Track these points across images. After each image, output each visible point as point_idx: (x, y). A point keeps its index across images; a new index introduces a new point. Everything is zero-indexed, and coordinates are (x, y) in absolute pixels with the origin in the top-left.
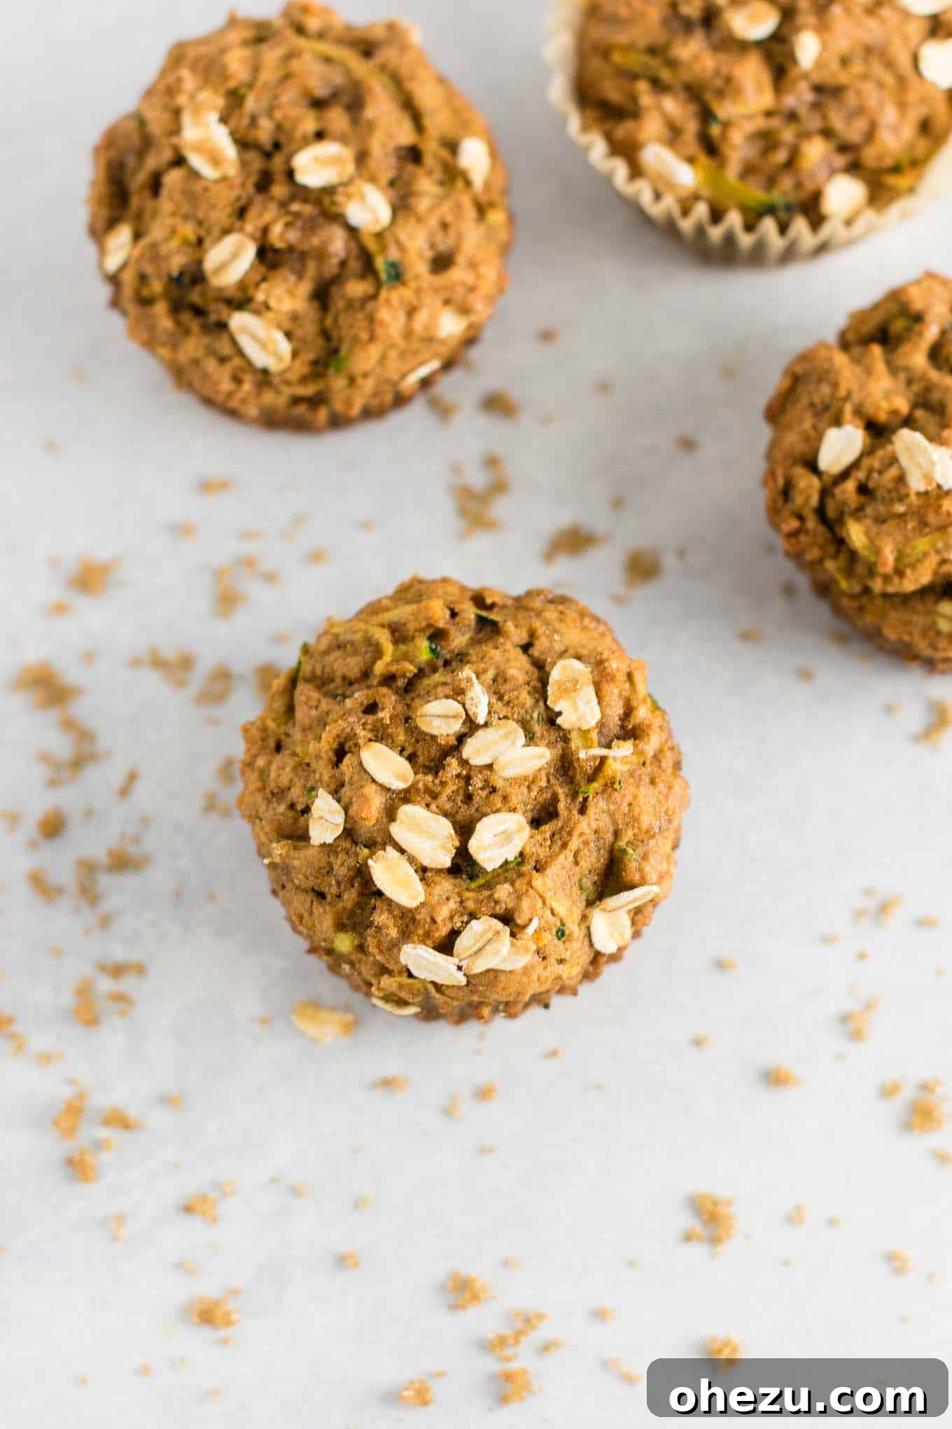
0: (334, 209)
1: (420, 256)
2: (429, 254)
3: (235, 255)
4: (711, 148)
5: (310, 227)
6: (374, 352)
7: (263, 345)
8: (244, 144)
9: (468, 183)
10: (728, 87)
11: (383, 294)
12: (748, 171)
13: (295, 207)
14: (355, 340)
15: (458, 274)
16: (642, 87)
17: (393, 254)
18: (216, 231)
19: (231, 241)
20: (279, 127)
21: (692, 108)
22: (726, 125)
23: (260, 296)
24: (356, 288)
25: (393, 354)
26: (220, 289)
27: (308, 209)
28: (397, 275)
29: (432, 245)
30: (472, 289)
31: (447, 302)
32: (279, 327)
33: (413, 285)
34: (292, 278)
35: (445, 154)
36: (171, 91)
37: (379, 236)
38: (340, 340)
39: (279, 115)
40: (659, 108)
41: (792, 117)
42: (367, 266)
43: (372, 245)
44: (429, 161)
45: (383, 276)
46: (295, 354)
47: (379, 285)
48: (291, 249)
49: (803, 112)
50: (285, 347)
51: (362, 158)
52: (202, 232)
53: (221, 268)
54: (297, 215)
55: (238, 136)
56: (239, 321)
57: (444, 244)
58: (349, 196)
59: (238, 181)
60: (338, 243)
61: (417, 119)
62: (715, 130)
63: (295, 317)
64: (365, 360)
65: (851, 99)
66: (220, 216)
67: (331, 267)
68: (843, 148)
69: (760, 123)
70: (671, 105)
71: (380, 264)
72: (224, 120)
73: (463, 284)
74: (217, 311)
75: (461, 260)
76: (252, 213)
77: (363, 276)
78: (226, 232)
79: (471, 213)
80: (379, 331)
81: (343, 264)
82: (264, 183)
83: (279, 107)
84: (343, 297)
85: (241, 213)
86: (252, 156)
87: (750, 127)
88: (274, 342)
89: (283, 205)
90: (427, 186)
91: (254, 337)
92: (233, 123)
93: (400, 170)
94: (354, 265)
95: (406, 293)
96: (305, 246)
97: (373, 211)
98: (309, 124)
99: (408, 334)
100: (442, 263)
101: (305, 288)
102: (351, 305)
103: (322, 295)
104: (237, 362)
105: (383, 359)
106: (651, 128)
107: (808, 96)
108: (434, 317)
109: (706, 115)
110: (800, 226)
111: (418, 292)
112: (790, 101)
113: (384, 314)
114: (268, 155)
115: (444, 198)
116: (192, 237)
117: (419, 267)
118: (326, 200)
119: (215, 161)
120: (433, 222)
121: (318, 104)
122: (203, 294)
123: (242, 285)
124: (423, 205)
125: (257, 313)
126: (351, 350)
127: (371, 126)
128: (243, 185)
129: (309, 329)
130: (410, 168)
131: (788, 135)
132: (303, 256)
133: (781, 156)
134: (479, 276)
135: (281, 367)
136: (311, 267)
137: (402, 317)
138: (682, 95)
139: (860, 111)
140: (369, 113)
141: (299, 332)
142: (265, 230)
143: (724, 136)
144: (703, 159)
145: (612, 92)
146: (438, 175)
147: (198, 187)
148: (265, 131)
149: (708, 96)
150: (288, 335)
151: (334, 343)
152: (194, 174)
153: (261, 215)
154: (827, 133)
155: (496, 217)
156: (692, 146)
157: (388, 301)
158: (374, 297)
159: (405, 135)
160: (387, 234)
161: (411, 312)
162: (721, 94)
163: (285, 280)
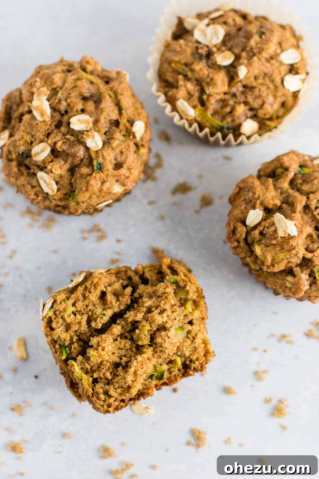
0: (82, 139)
1: (110, 162)
2: (114, 162)
3: (43, 151)
4: (203, 103)
5: (72, 145)
6: (87, 195)
7: (48, 185)
8: (54, 109)
9: (134, 137)
10: (211, 82)
11: (94, 174)
12: (215, 113)
13: (68, 137)
14: (81, 189)
15: (123, 171)
16: (181, 77)
17: (101, 160)
18: (38, 140)
19: (42, 145)
20: (69, 105)
21: (197, 88)
22: (209, 96)
23: (49, 167)
24: (85, 170)
25: (94, 196)
26: (36, 162)
27: (72, 138)
28: (101, 168)
29: (116, 159)
30: (128, 177)
31: (117, 181)
32: (54, 179)
33: (105, 173)
34: (63, 162)
35: (128, 124)
36: (32, 85)
37: (97, 152)
38: (76, 188)
39: (69, 101)
40: (185, 86)
41: (234, 95)
42: (90, 163)
43: (93, 156)
44: (121, 127)
45: (95, 168)
46: (58, 190)
47: (93, 171)
48: (64, 151)
49: (238, 94)
50: (55, 187)
51: (96, 122)
52: (33, 140)
53: (37, 154)
54: (68, 139)
55: (52, 106)
56: (41, 174)
57: (120, 159)
58: (88, 136)
59: (49, 123)
60: (81, 152)
61: (120, 110)
62: (205, 97)
63: (61, 176)
64: (83, 197)
65: (256, 91)
66: (40, 135)
67: (77, 161)
68: (251, 109)
69: (222, 96)
70: (190, 86)
71: (95, 163)
72: (48, 100)
73: (124, 175)
74: (34, 169)
75: (125, 166)
76: (51, 136)
77: (88, 167)
78: (41, 141)
79: (133, 148)
80: (90, 188)
81: (82, 160)
82: (58, 126)
83: (70, 97)
84: (79, 173)
85: (48, 135)
86: (57, 114)
87: (218, 97)
88: (52, 184)
89: (64, 135)
90: (119, 136)
91: (45, 181)
92: (51, 101)
93: (110, 129)
94: (86, 161)
95: (103, 175)
96: (69, 152)
97: (96, 143)
98: (80, 106)
99: (101, 190)
100: (118, 166)
101: (67, 166)
102: (82, 175)
103: (72, 170)
104: (38, 188)
105: (90, 198)
106: (181, 93)
107: (241, 89)
108: (112, 186)
109: (202, 91)
110: (231, 136)
111: (107, 175)
112: (234, 90)
113: (93, 182)
114: (63, 115)
115: (124, 142)
116: (29, 141)
117: (110, 167)
118: (80, 136)
119: (42, 115)
120: (118, 150)
121: (85, 99)
122: (30, 162)
123: (44, 161)
124: (115, 143)
125: (47, 173)
126: (79, 193)
127: (102, 110)
128: (51, 125)
129: (65, 182)
130: (114, 128)
131: (231, 102)
132: (68, 154)
133: (228, 109)
134: (131, 173)
135: (53, 194)
136: (70, 159)
137: (99, 183)
138: (195, 83)
139: (259, 96)
140: (102, 106)
141: (62, 182)
142: (55, 143)
143: (208, 100)
144: (199, 107)
145: (170, 77)
146: (124, 132)
147: (34, 123)
148: (63, 106)
149: (204, 84)
150: (57, 183)
151: (74, 189)
152: (34, 118)
153: (55, 137)
154: (246, 103)
155: (143, 151)
156: (196, 101)
157: (95, 177)
158: (91, 175)
159: (114, 116)
160: (99, 152)
161: (103, 182)
162: (208, 84)
163: (60, 163)
